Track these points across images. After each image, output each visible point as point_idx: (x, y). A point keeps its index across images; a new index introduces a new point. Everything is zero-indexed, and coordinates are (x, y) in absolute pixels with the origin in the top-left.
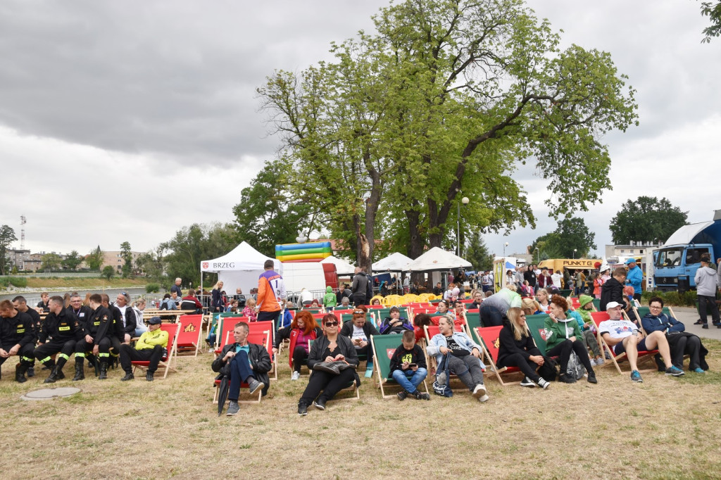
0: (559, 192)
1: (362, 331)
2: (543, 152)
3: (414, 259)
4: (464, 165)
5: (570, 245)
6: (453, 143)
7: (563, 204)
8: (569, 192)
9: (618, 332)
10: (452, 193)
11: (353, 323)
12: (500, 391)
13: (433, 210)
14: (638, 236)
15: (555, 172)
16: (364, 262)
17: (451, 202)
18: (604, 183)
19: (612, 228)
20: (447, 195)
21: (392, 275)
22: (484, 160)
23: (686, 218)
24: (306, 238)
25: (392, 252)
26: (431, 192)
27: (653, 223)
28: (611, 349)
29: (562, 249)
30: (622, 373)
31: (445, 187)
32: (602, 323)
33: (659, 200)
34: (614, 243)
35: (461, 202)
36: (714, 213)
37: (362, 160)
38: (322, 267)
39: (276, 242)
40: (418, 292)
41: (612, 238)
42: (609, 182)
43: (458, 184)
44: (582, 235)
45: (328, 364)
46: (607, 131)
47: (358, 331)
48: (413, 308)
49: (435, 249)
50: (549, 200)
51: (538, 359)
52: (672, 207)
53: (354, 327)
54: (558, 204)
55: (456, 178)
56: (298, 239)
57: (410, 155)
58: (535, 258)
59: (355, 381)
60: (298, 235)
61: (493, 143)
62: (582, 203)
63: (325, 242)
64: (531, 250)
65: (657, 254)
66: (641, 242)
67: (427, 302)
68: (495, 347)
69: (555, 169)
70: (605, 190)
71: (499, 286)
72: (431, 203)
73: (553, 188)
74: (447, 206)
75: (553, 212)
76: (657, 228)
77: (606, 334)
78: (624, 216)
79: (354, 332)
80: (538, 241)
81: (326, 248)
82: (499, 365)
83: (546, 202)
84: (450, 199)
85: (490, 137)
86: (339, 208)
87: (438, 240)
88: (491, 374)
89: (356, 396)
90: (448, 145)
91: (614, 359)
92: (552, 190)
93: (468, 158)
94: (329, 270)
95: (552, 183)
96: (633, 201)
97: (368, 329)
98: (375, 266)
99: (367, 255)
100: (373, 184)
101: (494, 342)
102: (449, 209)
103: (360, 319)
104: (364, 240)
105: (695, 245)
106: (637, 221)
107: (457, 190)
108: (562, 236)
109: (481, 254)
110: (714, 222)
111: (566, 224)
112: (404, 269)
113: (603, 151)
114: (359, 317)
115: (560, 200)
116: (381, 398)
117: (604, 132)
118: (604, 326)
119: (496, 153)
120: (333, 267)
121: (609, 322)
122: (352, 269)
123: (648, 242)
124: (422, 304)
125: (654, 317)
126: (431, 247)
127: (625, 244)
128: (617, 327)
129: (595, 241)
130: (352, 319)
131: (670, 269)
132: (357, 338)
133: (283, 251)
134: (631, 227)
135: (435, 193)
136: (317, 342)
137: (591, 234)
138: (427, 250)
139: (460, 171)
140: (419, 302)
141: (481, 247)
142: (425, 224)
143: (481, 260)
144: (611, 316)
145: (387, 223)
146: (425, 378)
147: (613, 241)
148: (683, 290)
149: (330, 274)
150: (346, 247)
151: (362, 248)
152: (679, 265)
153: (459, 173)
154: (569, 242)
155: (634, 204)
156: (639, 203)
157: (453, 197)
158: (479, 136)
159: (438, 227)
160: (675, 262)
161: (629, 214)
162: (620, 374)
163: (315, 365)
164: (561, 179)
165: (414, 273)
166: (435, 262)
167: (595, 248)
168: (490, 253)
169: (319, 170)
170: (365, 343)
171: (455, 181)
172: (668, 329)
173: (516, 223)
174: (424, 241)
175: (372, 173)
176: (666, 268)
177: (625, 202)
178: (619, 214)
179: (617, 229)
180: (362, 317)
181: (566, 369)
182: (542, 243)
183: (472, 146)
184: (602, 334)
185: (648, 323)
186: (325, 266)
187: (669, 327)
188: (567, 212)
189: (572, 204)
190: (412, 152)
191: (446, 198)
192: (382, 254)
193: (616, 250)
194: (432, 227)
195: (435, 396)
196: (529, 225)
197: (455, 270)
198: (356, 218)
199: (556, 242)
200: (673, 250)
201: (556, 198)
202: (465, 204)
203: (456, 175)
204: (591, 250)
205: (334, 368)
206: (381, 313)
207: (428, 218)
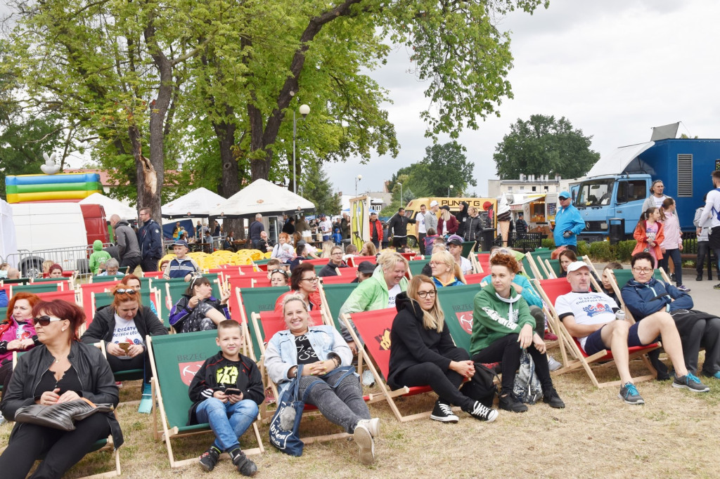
0: (440, 99)
1: (133, 324)
2: (419, 39)
3: (227, 197)
4: (302, 53)
5: (442, 179)
6: (288, 18)
7: (446, 118)
8: (454, 99)
9: (590, 314)
10: (284, 98)
11: (113, 311)
12: (399, 436)
13: (255, 123)
14: (529, 167)
15: (435, 69)
16: (150, 202)
17: (283, 111)
18: (503, 90)
19: (496, 157)
20: (278, 101)
21: (195, 222)
22: (332, 50)
23: (589, 145)
24: (58, 166)
25: (194, 187)
26: (253, 95)
27: (549, 150)
28: (578, 344)
29: (431, 185)
30: (600, 385)
31: (274, 90)
32: (560, 299)
33: (557, 119)
34: (499, 178)
35: (298, 113)
36: (652, 131)
37: (142, 38)
38: (80, 210)
39: (8, 171)
40: (234, 248)
41: (496, 171)
42: (509, 87)
43: (293, 84)
44: (457, 167)
45: (48, 409)
46: (507, 11)
47: (125, 326)
48: (228, 277)
49: (260, 182)
50: (427, 113)
51: (464, 367)
52: (573, 130)
53: (117, 318)
54: (438, 116)
55: (290, 73)
56: (43, 167)
57: (221, 32)
58: (395, 198)
59: (110, 439)
60: (43, 161)
61: (345, 23)
62: (472, 116)
63: (91, 174)
64: (391, 187)
65: (577, 189)
66: (533, 176)
67: (250, 264)
68: (381, 348)
69: (436, 65)
70: (504, 98)
71: (357, 237)
72: (254, 113)
73: (432, 94)
74: (278, 118)
75: (432, 131)
76: (554, 158)
77: (570, 317)
78: (513, 142)
79: (116, 327)
80: (399, 174)
81: (91, 183)
82: (394, 384)
83: (423, 114)
84: (281, 107)
85: (341, 14)
86: (104, 114)
87: (264, 170)
88: (378, 399)
89: (114, 468)
90: (278, 21)
91: (585, 361)
92: (431, 98)
93: (309, 43)
94: (93, 216)
95: (432, 87)
96: (525, 121)
97: (145, 322)
98: (165, 209)
99: (154, 191)
100: (162, 79)
101: (379, 339)
102: (279, 122)
103: (129, 303)
104: (147, 166)
105: (631, 176)
106: (529, 148)
107: (292, 93)
108: (430, 168)
109: (323, 192)
110: (653, 144)
111: (436, 151)
112: (212, 214)
113: (502, 41)
114: (125, 300)
115: (442, 111)
116: (168, 466)
117: (504, 12)
118: (565, 302)
119: (350, 39)
120: (100, 210)
121: (570, 296)
122: (132, 214)
123: (542, 176)
124: (244, 268)
125: (642, 286)
126: (252, 179)
127: (513, 179)
128: (586, 305)
129: (475, 174)
130: (112, 302)
131: (596, 210)
132: (122, 340)
133: (20, 187)
134: (521, 156)
135: (260, 97)
136: (27, 360)
137: (469, 165)
138: (247, 185)
139: (298, 63)
140: (238, 263)
141: (322, 183)
142: (243, 145)
143: (323, 199)
144: (574, 287)
145: (187, 145)
146: (255, 419)
147: (498, 174)
148: (616, 239)
149: (94, 222)
150: (124, 181)
151: (144, 180)
152: (608, 204)
153: (296, 68)
154: (440, 176)
155: (525, 124)
156: (532, 123)
157: (286, 105)
158: (324, 13)
159: (263, 149)
160: (601, 200)
161: (519, 138)
162: (596, 388)
163: (19, 411)
164: (443, 80)
165: (228, 218)
166: (261, 202)
167: (474, 184)
168: (334, 190)
169: (74, 58)
170: (138, 349)
171: (289, 77)
172: (668, 306)
173: (373, 151)
174: (243, 171)
175: (159, 60)
176: (589, 209)
177: (515, 122)
178: (506, 139)
179: (504, 158)
180: (132, 299)
181: (513, 386)
182: (405, 177)
183: (315, 27)
184: (562, 318)
185: (634, 297)
186: (85, 209)
187: (669, 302)
188: (453, 129)
189: (458, 118)
190: (225, 28)
191: (276, 105)
192: (179, 191)
193: (502, 186)
194: (255, 149)
195: (277, 455)
196: (389, 152)
197: (290, 214)
198: (134, 132)
199: (423, 176)
200: (597, 183)
201: (436, 109)
202: (304, 115)
203: (291, 69)
204: (469, 186)
205: (61, 420)
206: (170, 288)
207: (248, 137)
